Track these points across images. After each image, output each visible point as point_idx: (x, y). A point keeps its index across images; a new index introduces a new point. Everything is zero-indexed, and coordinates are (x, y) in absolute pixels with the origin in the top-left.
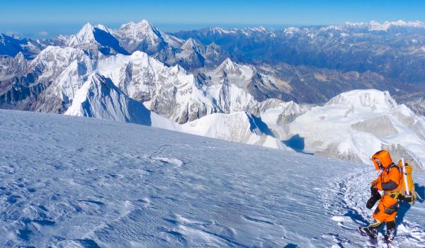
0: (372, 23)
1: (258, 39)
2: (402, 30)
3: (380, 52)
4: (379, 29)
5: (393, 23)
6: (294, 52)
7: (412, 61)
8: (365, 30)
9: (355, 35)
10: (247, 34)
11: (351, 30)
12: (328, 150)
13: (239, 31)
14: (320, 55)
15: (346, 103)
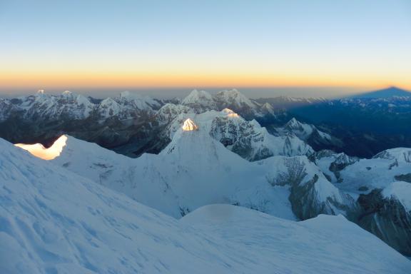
9: (401, 106)
11: (398, 102)
12: (372, 194)
13: (304, 100)
15: (391, 158)
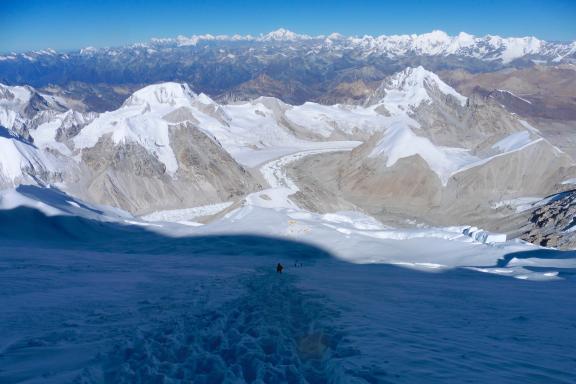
0: (181, 38)
1: (47, 63)
2: (211, 43)
3: (188, 63)
4: (187, 43)
5: (202, 37)
6: (93, 72)
7: (220, 67)
8: (174, 46)
9: (164, 50)
10: (30, 59)
11: (159, 46)
12: (99, 143)
13: (19, 56)
14: (125, 72)
15: (140, 102)
